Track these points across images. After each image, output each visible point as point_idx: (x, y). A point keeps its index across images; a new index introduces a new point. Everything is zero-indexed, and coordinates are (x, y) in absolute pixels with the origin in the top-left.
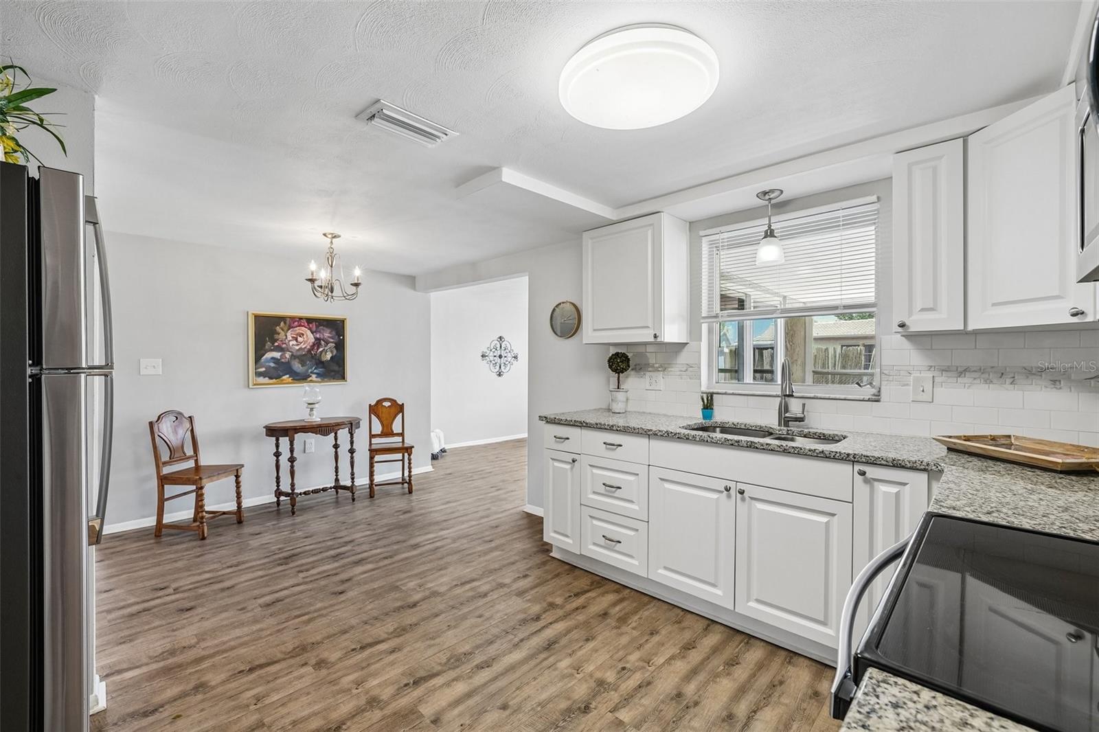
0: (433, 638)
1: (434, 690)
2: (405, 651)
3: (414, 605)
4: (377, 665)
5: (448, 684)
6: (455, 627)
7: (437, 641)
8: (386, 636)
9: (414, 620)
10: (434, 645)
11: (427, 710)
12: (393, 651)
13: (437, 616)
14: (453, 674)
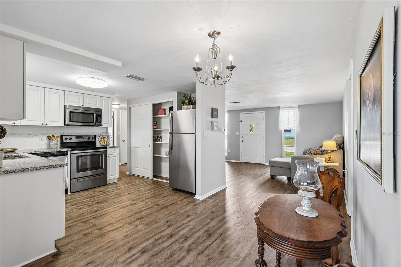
0: (130, 211)
1: (129, 203)
2: (137, 208)
3: (137, 219)
4: (144, 206)
5: (126, 204)
6: (123, 214)
7: (129, 211)
8: (144, 211)
9: (136, 215)
10: (130, 210)
11: (130, 201)
12: (141, 208)
13: (129, 217)
14: (125, 205)
